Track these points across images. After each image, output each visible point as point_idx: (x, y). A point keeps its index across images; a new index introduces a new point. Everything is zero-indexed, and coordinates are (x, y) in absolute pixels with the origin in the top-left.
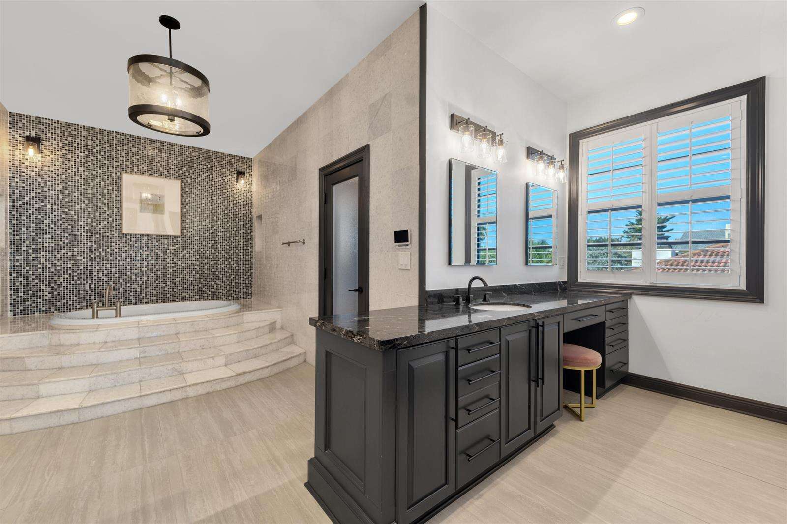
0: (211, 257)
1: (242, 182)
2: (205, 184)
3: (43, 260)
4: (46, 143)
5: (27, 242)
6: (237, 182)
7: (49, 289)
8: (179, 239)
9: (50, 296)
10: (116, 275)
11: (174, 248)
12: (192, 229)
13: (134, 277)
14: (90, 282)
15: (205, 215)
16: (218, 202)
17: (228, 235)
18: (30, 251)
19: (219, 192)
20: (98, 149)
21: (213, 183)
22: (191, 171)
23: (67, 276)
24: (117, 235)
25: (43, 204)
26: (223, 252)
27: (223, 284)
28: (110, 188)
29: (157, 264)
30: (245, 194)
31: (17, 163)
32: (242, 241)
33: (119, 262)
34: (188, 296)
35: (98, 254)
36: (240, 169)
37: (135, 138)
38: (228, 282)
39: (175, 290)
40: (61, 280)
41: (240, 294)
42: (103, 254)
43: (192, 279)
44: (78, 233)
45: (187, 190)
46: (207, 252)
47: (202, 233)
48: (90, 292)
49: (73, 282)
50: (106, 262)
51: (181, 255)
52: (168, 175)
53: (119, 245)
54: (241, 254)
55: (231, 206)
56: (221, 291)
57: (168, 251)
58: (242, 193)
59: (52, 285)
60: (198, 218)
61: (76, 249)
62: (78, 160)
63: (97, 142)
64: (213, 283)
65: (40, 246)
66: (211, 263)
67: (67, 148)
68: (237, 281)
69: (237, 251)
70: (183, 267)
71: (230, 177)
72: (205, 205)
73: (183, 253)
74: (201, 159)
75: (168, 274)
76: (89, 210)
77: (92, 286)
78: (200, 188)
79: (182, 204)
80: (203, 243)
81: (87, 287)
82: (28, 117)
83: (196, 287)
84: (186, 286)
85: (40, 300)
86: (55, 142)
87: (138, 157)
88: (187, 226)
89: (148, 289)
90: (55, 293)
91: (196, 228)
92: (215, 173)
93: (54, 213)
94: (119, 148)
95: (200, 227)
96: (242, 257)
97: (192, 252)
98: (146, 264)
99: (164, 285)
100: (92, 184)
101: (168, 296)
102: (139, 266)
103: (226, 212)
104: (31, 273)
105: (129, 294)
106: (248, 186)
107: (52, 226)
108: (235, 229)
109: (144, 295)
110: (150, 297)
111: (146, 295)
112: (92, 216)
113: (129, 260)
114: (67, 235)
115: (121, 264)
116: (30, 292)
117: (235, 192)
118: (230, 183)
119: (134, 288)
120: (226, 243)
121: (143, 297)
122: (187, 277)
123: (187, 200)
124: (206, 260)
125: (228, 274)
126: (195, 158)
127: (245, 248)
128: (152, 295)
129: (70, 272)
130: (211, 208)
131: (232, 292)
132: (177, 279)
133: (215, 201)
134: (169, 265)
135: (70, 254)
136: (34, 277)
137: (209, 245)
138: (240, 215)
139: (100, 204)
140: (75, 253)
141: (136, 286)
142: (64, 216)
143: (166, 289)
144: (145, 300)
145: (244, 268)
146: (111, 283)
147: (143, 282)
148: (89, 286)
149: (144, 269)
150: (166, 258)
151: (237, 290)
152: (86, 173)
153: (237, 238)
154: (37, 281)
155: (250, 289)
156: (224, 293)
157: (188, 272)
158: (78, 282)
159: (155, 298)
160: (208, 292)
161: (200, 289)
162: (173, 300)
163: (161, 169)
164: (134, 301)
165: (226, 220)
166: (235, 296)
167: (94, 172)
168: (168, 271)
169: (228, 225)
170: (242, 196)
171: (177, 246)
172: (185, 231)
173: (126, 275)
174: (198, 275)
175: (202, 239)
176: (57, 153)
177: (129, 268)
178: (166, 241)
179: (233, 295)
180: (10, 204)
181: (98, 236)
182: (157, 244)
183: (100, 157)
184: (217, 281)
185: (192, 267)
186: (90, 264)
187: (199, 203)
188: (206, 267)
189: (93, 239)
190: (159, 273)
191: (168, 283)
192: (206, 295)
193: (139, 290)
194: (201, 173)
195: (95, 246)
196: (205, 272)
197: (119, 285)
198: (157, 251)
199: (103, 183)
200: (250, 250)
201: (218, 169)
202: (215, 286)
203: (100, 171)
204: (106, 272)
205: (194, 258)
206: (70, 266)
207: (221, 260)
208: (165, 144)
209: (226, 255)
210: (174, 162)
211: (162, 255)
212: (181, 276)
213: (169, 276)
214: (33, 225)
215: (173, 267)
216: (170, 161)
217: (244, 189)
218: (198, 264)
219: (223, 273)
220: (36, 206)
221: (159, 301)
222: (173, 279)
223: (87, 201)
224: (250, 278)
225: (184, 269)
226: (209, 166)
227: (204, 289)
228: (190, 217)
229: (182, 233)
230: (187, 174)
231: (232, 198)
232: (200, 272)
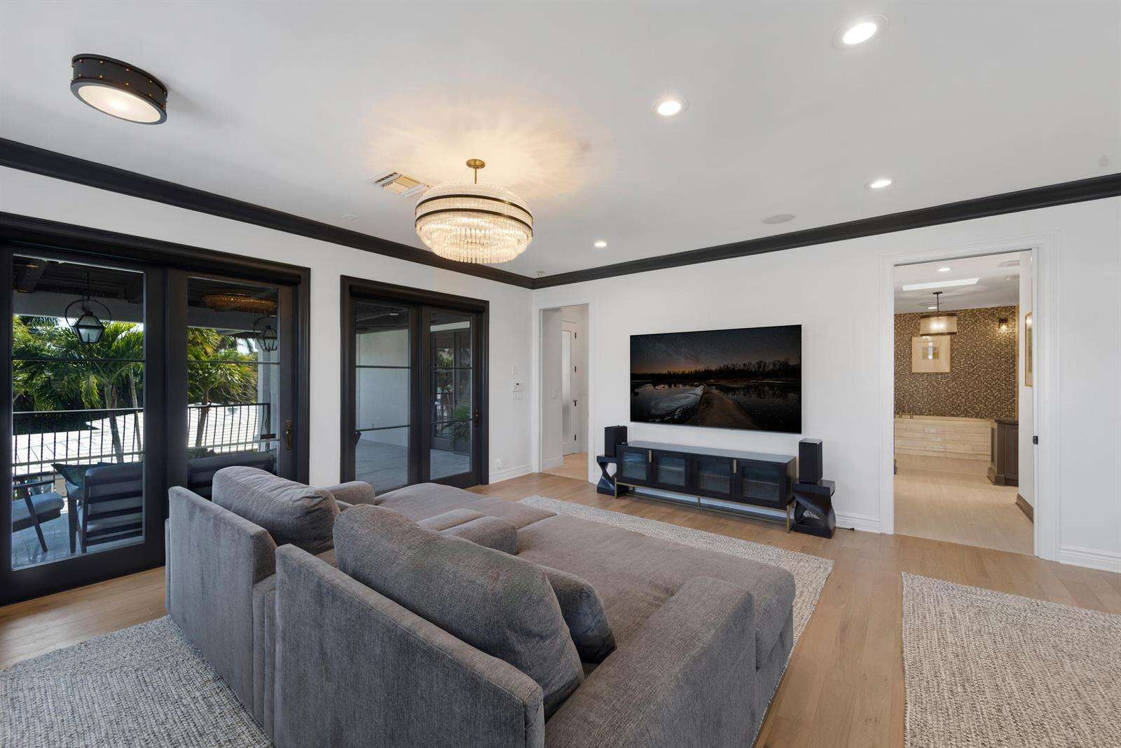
0: (975, 387)
1: (1004, 327)
2: (971, 334)
6: (999, 328)
8: (949, 375)
10: (908, 397)
11: (945, 381)
12: (959, 368)
13: (919, 399)
15: (970, 357)
16: (982, 345)
17: (990, 370)
19: (982, 338)
21: (977, 332)
24: (908, 374)
26: (985, 383)
27: (985, 407)
28: (904, 347)
29: (934, 391)
30: (1008, 336)
32: (1005, 374)
34: (956, 414)
35: (898, 384)
36: (1003, 317)
38: (990, 406)
39: (946, 408)
41: (1002, 417)
42: (901, 385)
43: (959, 402)
45: (955, 340)
46: (972, 383)
47: (967, 370)
50: (903, 390)
51: (951, 385)
53: (910, 379)
54: (1003, 385)
55: (994, 347)
56: (984, 412)
57: (941, 383)
58: (1004, 336)
60: (964, 359)
63: (898, 322)
64: (977, 406)
66: (975, 391)
68: (999, 405)
69: (999, 382)
70: (952, 393)
71: (992, 325)
72: (970, 349)
74: (967, 317)
75: (941, 398)
78: (965, 337)
79: (951, 350)
80: (968, 377)
83: (962, 408)
84: (954, 407)
88: (955, 365)
89: (928, 407)
91: (962, 366)
92: (979, 325)
94: (909, 323)
95: (965, 365)
96: (1004, 387)
97: (959, 383)
98: (926, 391)
99: (938, 405)
101: (941, 412)
102: (922, 392)
103: (989, 352)
105: (917, 409)
106: (1011, 330)
108: (997, 365)
111: (926, 410)
113: (915, 388)
115: (911, 391)
117: (997, 335)
118: (992, 330)
119: (918, 405)
120: (989, 376)
121: (924, 411)
122: (955, 401)
123: (956, 347)
124: (970, 389)
125: (990, 400)
126: (962, 317)
127: (1008, 379)
128: (930, 411)
130: (975, 350)
131: (994, 413)
132: (948, 402)
133: (979, 345)
134: (941, 392)
137: (973, 378)
138: (1003, 353)
139: (899, 357)
141: (920, 404)
143: (940, 407)
144: (926, 414)
145: (1006, 396)
146: (906, 402)
147: (924, 402)
149: (925, 394)
150: (940, 387)
151: (999, 412)
153: (999, 372)
155: (1013, 413)
156: (987, 413)
157: (955, 397)
159: (932, 413)
160: (972, 412)
161: (966, 410)
162: (944, 415)
164: (919, 413)
165: (989, 359)
168: (941, 396)
169: (990, 362)
170: (1005, 338)
171: (948, 379)
172: (954, 369)
173: (914, 397)
174: (964, 400)
175: (967, 374)
177: (915, 393)
178: (940, 376)
179: (995, 416)
181: (898, 375)
182: (933, 378)
183: (899, 330)
184: (980, 405)
185: (959, 394)
187: (965, 348)
188: (970, 394)
190: (935, 397)
191: (941, 404)
192: (970, 414)
193: (922, 407)
194: (967, 327)
196: (970, 397)
197: (910, 403)
198: (933, 383)
199: (900, 345)
200: (1014, 381)
201: (982, 321)
202: (978, 408)
203: (899, 338)
204: (903, 395)
205: (960, 388)
207: (984, 389)
209: (989, 386)
211: (937, 385)
212: (951, 399)
215: (944, 393)
217: (1006, 332)
218: (964, 391)
219: (985, 399)
221: (935, 415)
222: (944, 402)
224: (1013, 405)
225: (953, 395)
226: (974, 320)
227: (968, 409)
228: (957, 359)
229: (951, 370)
231: (994, 341)
232: (966, 398)
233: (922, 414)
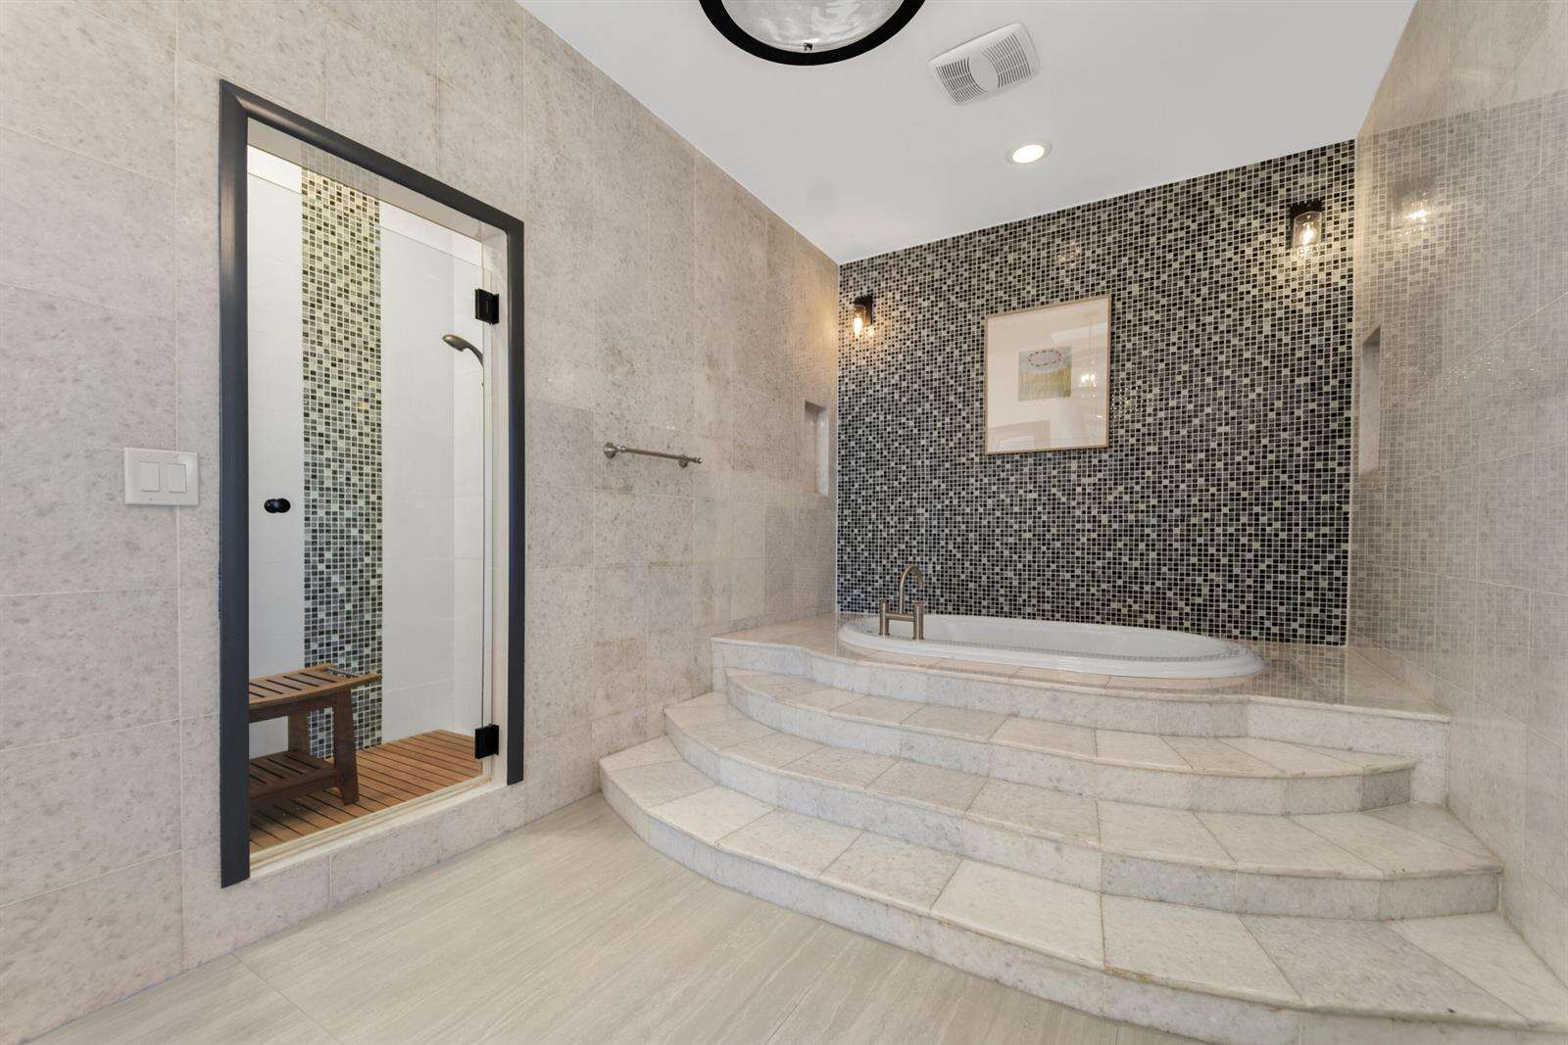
0: (1194, 500)
1: (1308, 234)
2: (1181, 283)
3: (874, 516)
4: (879, 301)
5: (857, 485)
6: (1289, 246)
7: (880, 569)
8: (1105, 456)
9: (881, 581)
10: (976, 548)
11: (1091, 480)
12: (1138, 426)
13: (1006, 553)
14: (934, 559)
15: (1179, 378)
16: (1223, 327)
17: (1252, 427)
18: (860, 501)
19: (1223, 296)
20: (949, 282)
21: (1205, 274)
22: (1142, 262)
23: (903, 546)
24: (977, 460)
25: (874, 415)
26: (1232, 484)
27: (1231, 586)
28: (968, 359)
29: (1054, 522)
30: (1322, 277)
31: (847, 349)
32: (1307, 444)
33: (981, 518)
34: (1125, 611)
35: (947, 502)
36: (1303, 197)
37: (1015, 228)
38: (1250, 582)
39: (1093, 590)
40: (896, 554)
41: (1294, 625)
42: (955, 502)
43: (1136, 564)
44: (919, 463)
45: (1129, 316)
46: (1183, 486)
47: (1166, 433)
48: (934, 579)
49: (911, 559)
50: (959, 518)
51: (1110, 498)
52: (1082, 292)
53: (981, 480)
54: (1299, 487)
55: (1267, 329)
56: (1224, 606)
57: (1079, 490)
58: (1308, 277)
59: (884, 562)
60: (1156, 390)
61: (915, 495)
62: (920, 317)
63: (949, 266)
64: (1199, 580)
65: (870, 492)
66: (1193, 520)
67: (905, 300)
68: (1282, 577)
69: (1284, 477)
70: (1115, 530)
71: (1262, 237)
72: (1179, 348)
73: (1115, 493)
74: (1170, 216)
75: (1078, 549)
76: (935, 412)
77: (938, 568)
78: (1164, 301)
79: (1115, 360)
80: (1172, 462)
81: (930, 571)
82: (859, 264)
83: (1147, 588)
84: (1120, 582)
85: (869, 589)
86: (890, 295)
87: (1019, 272)
88: (1128, 417)
89: (1034, 584)
90: (888, 578)
91: (1150, 420)
92: (1212, 243)
93: (889, 429)
94: (984, 266)
95: (1161, 414)
96: (1303, 498)
97: (1137, 488)
98: (1030, 522)
99: (1068, 576)
100: (940, 359)
101: (1078, 604)
102: (1016, 527)
103: (1247, 355)
104: (859, 538)
105: (998, 591)
106: (1337, 245)
107: (885, 453)
108: (1279, 404)
109: (1025, 596)
110: (1039, 602)
111: (1029, 597)
112: (939, 425)
113: (998, 514)
114: (904, 467)
115: (984, 522)
116: (859, 573)
117: (1281, 280)
118: (1261, 258)
119: (1006, 578)
120: (1246, 453)
121: (1024, 601)
122: (1125, 559)
123: (1129, 346)
124: (1177, 511)
125: (1249, 556)
126: (1153, 220)
127: (1319, 465)
128: (1041, 598)
129: (907, 538)
130: (1197, 351)
131: (1262, 613)
132: (1099, 563)
133: (1210, 329)
134: (1078, 526)
135: (908, 503)
136: (863, 546)
137: (1189, 466)
138: (1299, 354)
139: (952, 398)
140: (915, 502)
141: (1010, 574)
142: (900, 432)
143: (1073, 585)
144: (1029, 610)
145: (1310, 535)
146: (967, 564)
147: (1024, 566)
148: (934, 567)
149: (1028, 535)
150: (1074, 508)
151: (1282, 609)
152: (932, 339)
153: (1284, 435)
154: (866, 554)
155: (1337, 612)
156: (1236, 613)
157: (1125, 545)
158: (918, 559)
159: (1048, 606)
160: (1181, 604)
162: (1088, 618)
163: (1067, 281)
164: (1006, 609)
165: (1246, 381)
166: (1275, 630)
167: (944, 333)
168: (1078, 540)
169: (1253, 396)
170: (1310, 288)
171: (1100, 475)
172: (1122, 432)
173: (993, 548)
174: (1153, 555)
175: (1166, 449)
176: (894, 314)
177: (998, 531)
178: (1074, 465)
179: (1267, 624)
180: (839, 422)
181: (947, 465)
182: (1055, 473)
183: (953, 298)
184: (1211, 576)
185: (1137, 531)
186: (935, 523)
187: (1161, 345)
188: (1177, 531)
189: (940, 472)
190: (1058, 544)
191: (1078, 572)
192: (1175, 614)
193: (1015, 583)
194: (1170, 256)
195: (943, 486)
196: (1176, 545)
197: (980, 569)
198: (1054, 490)
199: (956, 353)
200: (1342, 470)
201: (1224, 225)
202: (1205, 590)
203: (953, 328)
204: (959, 539)
205: (1142, 507)
206: (907, 527)
207: (1225, 510)
208: (1078, 213)
209: (1245, 494)
210: (1099, 251)
211: (1064, 499)
212: (1109, 554)
213: (1078, 553)
214: (863, 454)
215: (1089, 531)
216: (1088, 253)
217: (1316, 260)
218: (1154, 521)
219: (1231, 550)
220: (867, 420)
221: (1058, 616)
222: (1088, 563)
223: (932, 397)
224: (1338, 573)
225: (1117, 535)
226: (1194, 226)
227: (1169, 594)
228: (1134, 393)
229: (1112, 437)
230: (1130, 273)
231: (1267, 305)
232: (1160, 546)
233: (1015, 611)
